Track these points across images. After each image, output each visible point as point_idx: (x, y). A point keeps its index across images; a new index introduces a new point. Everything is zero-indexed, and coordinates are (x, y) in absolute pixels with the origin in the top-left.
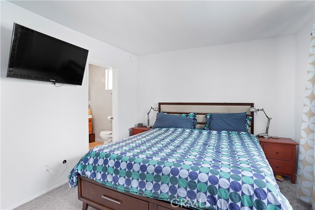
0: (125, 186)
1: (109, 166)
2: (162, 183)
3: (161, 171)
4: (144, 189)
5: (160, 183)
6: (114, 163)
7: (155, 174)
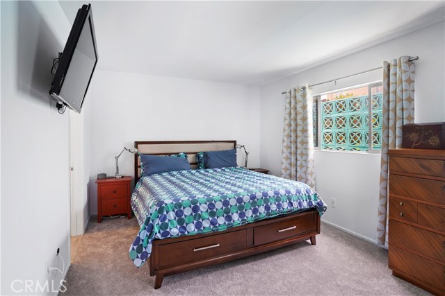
0: (227, 223)
1: (202, 212)
2: (259, 206)
3: (255, 197)
4: (245, 218)
5: (257, 207)
6: (206, 206)
7: (251, 201)
